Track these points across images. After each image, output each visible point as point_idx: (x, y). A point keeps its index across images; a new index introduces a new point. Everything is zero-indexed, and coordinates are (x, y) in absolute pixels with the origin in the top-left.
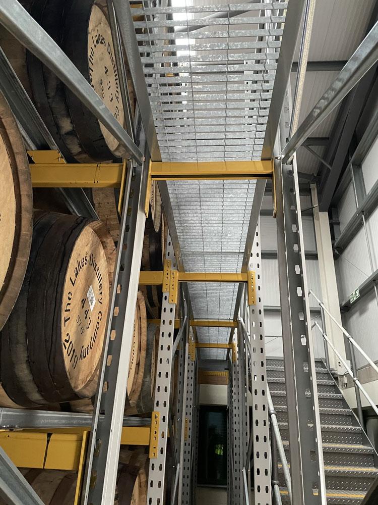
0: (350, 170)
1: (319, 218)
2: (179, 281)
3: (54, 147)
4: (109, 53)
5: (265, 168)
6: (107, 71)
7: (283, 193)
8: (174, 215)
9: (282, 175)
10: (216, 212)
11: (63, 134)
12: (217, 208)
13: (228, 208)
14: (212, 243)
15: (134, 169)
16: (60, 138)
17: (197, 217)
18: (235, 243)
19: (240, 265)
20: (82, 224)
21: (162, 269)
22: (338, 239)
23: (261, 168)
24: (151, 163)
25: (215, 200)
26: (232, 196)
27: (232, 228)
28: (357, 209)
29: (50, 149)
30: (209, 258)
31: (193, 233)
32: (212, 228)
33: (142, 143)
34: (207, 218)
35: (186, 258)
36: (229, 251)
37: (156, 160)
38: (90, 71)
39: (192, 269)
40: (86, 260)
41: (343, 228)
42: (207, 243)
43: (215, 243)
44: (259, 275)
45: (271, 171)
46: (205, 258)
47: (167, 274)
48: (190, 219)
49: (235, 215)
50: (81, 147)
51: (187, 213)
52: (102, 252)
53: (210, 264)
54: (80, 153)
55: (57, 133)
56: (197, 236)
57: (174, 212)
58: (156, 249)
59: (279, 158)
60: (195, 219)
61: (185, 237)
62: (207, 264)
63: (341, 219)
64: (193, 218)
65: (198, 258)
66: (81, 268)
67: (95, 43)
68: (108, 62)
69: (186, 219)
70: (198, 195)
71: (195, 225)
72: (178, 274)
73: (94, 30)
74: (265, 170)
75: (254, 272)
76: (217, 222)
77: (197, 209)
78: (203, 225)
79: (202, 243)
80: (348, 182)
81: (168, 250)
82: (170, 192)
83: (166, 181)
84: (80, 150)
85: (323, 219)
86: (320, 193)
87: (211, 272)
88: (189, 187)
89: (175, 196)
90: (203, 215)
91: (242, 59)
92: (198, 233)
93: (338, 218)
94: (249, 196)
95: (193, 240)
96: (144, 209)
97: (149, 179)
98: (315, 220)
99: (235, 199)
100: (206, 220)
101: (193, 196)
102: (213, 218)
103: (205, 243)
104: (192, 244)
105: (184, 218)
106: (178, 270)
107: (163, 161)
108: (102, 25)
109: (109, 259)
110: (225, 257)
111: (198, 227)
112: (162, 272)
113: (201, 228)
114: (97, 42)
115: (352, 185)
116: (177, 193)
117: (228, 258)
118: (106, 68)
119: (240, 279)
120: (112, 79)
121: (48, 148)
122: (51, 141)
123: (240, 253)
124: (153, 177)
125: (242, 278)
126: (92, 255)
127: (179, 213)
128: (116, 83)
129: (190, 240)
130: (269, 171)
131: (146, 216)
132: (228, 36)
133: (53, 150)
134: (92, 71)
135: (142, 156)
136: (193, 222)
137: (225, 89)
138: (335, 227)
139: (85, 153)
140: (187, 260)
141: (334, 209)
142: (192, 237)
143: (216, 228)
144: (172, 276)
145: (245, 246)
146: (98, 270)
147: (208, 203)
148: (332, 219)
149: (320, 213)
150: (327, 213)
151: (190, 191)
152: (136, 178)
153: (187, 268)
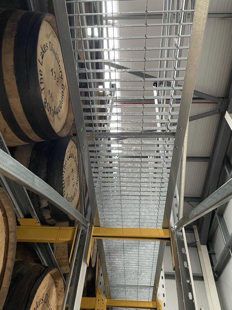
0: (216, 218)
1: (201, 249)
2: (107, 306)
3: (35, 217)
4: (75, 161)
5: (165, 233)
6: (73, 170)
7: (178, 252)
8: (106, 259)
9: (176, 239)
10: (134, 258)
11: (42, 208)
12: (135, 255)
13: (142, 256)
14: (131, 279)
15: (83, 230)
16: (40, 211)
17: (121, 261)
18: (147, 279)
19: (151, 295)
20: (44, 274)
21: (95, 296)
22: (216, 265)
23: (162, 234)
24: (93, 227)
25: (133, 250)
26: (145, 248)
27: (145, 269)
28: (225, 245)
29: (32, 218)
30: (129, 290)
31: (118, 271)
32: (132, 269)
33: (89, 213)
34: (128, 262)
35: (112, 288)
36: (143, 285)
37: (96, 225)
38: (64, 173)
39: (116, 297)
40: (42, 300)
41: (218, 257)
42: (128, 279)
43: (133, 279)
44: (164, 303)
45: (169, 236)
46: (126, 289)
47: (99, 300)
48: (117, 262)
49: (147, 261)
50: (51, 215)
51: (115, 258)
52: (54, 290)
53: (130, 294)
54: (50, 219)
55: (38, 208)
56: (121, 273)
57: (106, 257)
58: (92, 278)
59: (173, 228)
60: (120, 262)
61: (113, 274)
62: (128, 293)
63: (216, 251)
64: (118, 261)
65: (121, 289)
66: (38, 307)
67: (68, 158)
68: (74, 166)
69: (114, 261)
70: (123, 247)
71: (120, 266)
72: (106, 301)
73: (68, 152)
74: (165, 235)
75: (161, 301)
76: (135, 264)
77: (121, 256)
78: (125, 266)
79: (124, 278)
80: (216, 226)
81: (100, 279)
82: (104, 244)
83: (102, 239)
84: (50, 217)
85: (204, 250)
86: (200, 232)
87: (130, 300)
88: (116, 242)
89: (107, 247)
90: (126, 260)
91: (149, 177)
92: (122, 271)
93: (214, 250)
94: (155, 249)
95: (118, 276)
96: (86, 261)
97: (92, 238)
98: (198, 250)
99: (147, 250)
100: (128, 263)
101: (119, 248)
102: (132, 262)
103: (126, 279)
104: (117, 279)
105: (112, 261)
106: (106, 297)
107: (101, 226)
108: (73, 148)
109: (58, 295)
110: (140, 289)
111: (121, 267)
112: (95, 298)
113: (124, 268)
114: (69, 157)
115: (219, 228)
116: (109, 245)
117: (142, 290)
118: (72, 169)
119: (151, 306)
120: (75, 174)
121: (31, 217)
122: (33, 214)
123: (151, 286)
124: (94, 236)
125: (153, 306)
126: (47, 294)
127: (109, 258)
128: (77, 176)
129: (116, 276)
130: (168, 237)
131: (87, 266)
132: (141, 166)
133: (34, 218)
134: (65, 172)
135: (88, 223)
136: (118, 264)
137: (139, 190)
138: (212, 256)
139: (53, 218)
140: (113, 290)
141: (210, 243)
142: (117, 274)
143: (134, 269)
144: (102, 302)
145: (154, 281)
146: (50, 305)
147: (129, 252)
148: (210, 250)
149: (201, 246)
150: (206, 246)
151: (117, 244)
152: (83, 236)
153: (113, 296)
